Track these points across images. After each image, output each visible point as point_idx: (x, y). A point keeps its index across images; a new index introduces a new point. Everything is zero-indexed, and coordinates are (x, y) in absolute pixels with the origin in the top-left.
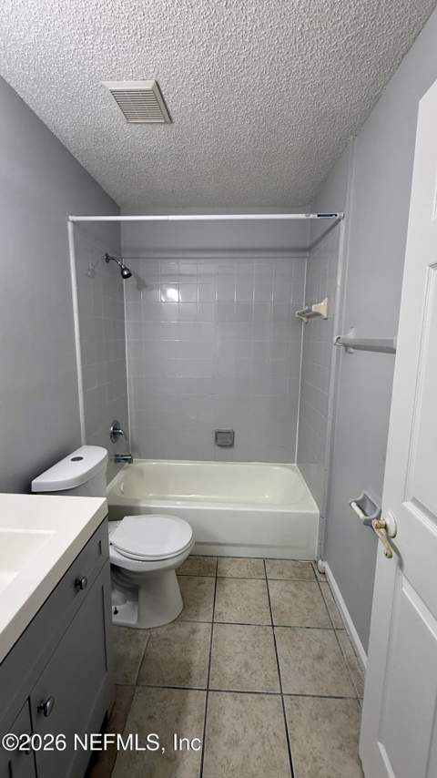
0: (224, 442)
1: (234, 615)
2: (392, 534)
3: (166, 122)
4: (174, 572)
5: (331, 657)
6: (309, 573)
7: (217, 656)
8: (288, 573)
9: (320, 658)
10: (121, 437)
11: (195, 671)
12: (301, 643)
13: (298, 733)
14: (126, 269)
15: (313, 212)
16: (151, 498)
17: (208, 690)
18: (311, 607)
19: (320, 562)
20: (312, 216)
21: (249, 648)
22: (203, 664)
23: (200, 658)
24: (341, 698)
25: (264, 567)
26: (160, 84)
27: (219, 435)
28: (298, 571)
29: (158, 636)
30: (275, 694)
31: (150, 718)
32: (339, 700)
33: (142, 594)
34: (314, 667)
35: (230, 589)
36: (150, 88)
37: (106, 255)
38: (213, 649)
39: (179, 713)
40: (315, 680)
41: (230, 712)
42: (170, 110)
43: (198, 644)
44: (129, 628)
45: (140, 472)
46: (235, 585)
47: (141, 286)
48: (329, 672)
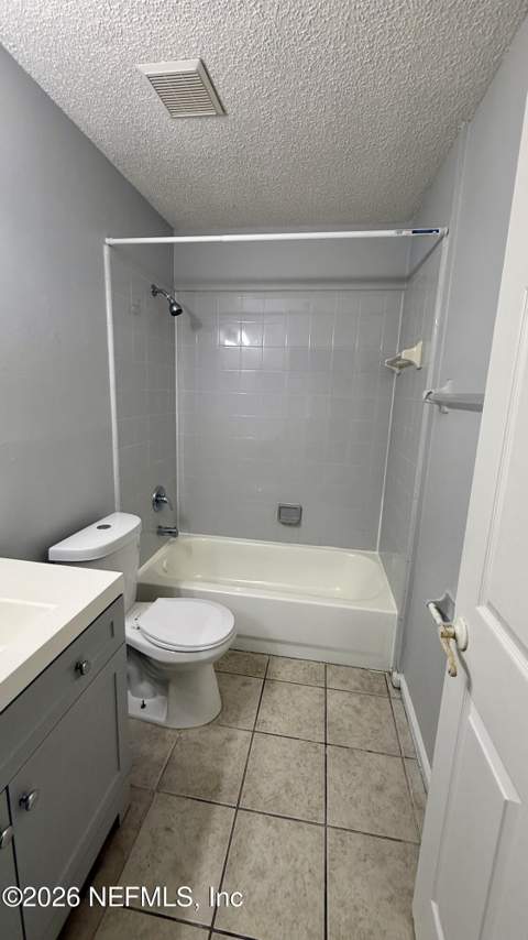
0: (290, 518)
1: (280, 724)
2: (462, 646)
3: (217, 115)
4: (211, 666)
5: (394, 790)
6: (380, 686)
7: (254, 770)
8: (353, 683)
9: (380, 789)
10: (166, 506)
11: (226, 784)
12: (358, 768)
13: (339, 874)
14: (175, 304)
15: (406, 228)
16: (197, 580)
17: (237, 808)
18: (377, 726)
19: (395, 674)
20: (404, 233)
21: (294, 766)
22: (236, 777)
23: (233, 770)
24: (400, 841)
25: (324, 674)
26: (206, 62)
27: (282, 510)
28: (367, 683)
29: (188, 739)
30: (317, 824)
31: (168, 829)
32: (398, 843)
33: (172, 689)
34: (370, 800)
35: (279, 695)
36: (193, 69)
37: (153, 287)
38: (250, 762)
39: (201, 830)
40: (369, 815)
41: (260, 838)
42: (222, 98)
43: (233, 754)
44: (156, 725)
45: (188, 549)
46: (285, 691)
47: (195, 325)
48: (388, 808)
